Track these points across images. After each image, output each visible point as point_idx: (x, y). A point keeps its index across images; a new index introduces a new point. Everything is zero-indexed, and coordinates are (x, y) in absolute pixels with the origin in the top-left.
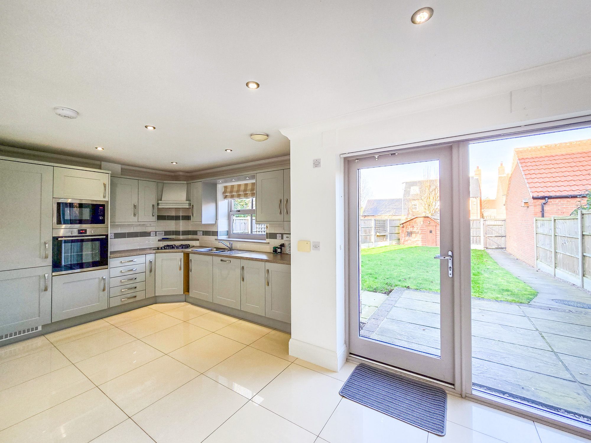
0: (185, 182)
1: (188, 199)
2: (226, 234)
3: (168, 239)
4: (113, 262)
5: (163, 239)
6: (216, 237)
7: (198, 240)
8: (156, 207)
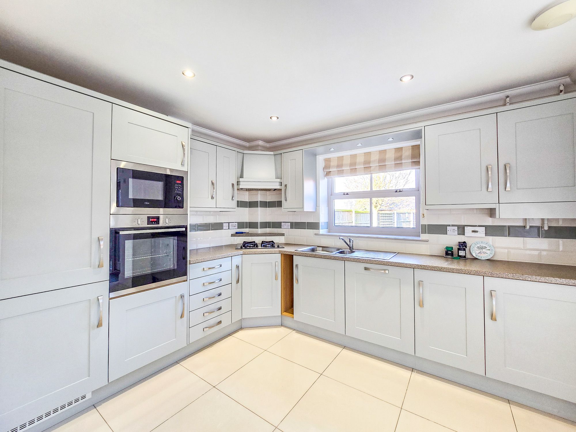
0: (272, 153)
1: (279, 176)
2: (327, 228)
3: (242, 233)
4: (193, 270)
5: (237, 233)
7: (283, 235)
8: (236, 187)
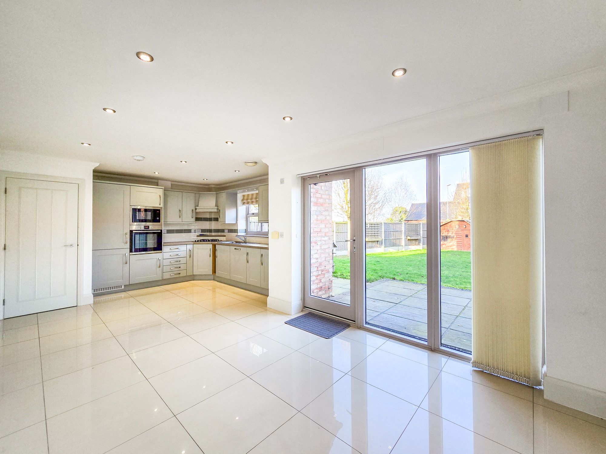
1: (217, 205)
2: (245, 232)
3: (203, 235)
4: (165, 249)
5: (200, 235)
6: (236, 234)
7: (225, 236)
8: (194, 211)
